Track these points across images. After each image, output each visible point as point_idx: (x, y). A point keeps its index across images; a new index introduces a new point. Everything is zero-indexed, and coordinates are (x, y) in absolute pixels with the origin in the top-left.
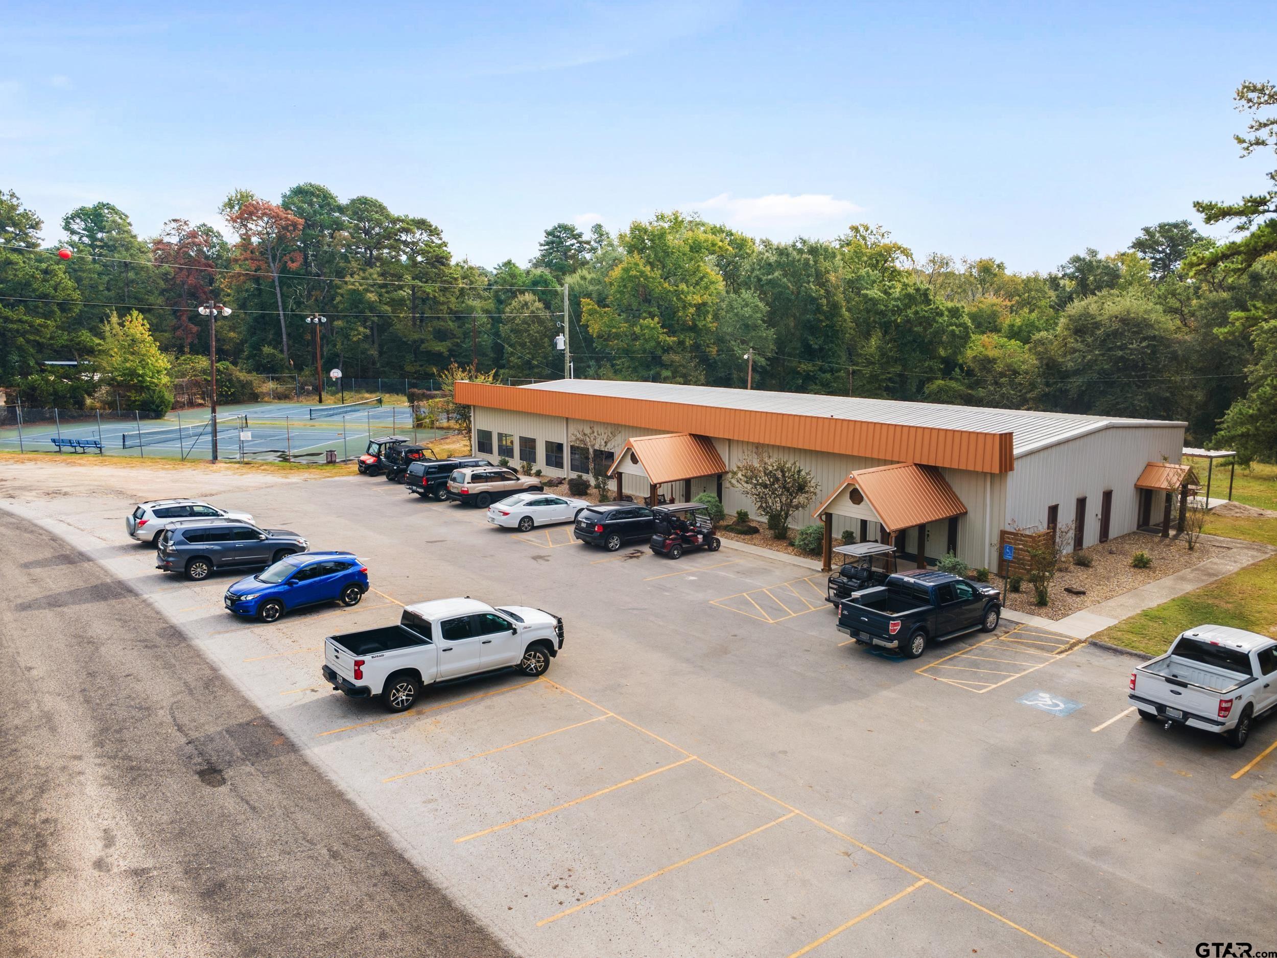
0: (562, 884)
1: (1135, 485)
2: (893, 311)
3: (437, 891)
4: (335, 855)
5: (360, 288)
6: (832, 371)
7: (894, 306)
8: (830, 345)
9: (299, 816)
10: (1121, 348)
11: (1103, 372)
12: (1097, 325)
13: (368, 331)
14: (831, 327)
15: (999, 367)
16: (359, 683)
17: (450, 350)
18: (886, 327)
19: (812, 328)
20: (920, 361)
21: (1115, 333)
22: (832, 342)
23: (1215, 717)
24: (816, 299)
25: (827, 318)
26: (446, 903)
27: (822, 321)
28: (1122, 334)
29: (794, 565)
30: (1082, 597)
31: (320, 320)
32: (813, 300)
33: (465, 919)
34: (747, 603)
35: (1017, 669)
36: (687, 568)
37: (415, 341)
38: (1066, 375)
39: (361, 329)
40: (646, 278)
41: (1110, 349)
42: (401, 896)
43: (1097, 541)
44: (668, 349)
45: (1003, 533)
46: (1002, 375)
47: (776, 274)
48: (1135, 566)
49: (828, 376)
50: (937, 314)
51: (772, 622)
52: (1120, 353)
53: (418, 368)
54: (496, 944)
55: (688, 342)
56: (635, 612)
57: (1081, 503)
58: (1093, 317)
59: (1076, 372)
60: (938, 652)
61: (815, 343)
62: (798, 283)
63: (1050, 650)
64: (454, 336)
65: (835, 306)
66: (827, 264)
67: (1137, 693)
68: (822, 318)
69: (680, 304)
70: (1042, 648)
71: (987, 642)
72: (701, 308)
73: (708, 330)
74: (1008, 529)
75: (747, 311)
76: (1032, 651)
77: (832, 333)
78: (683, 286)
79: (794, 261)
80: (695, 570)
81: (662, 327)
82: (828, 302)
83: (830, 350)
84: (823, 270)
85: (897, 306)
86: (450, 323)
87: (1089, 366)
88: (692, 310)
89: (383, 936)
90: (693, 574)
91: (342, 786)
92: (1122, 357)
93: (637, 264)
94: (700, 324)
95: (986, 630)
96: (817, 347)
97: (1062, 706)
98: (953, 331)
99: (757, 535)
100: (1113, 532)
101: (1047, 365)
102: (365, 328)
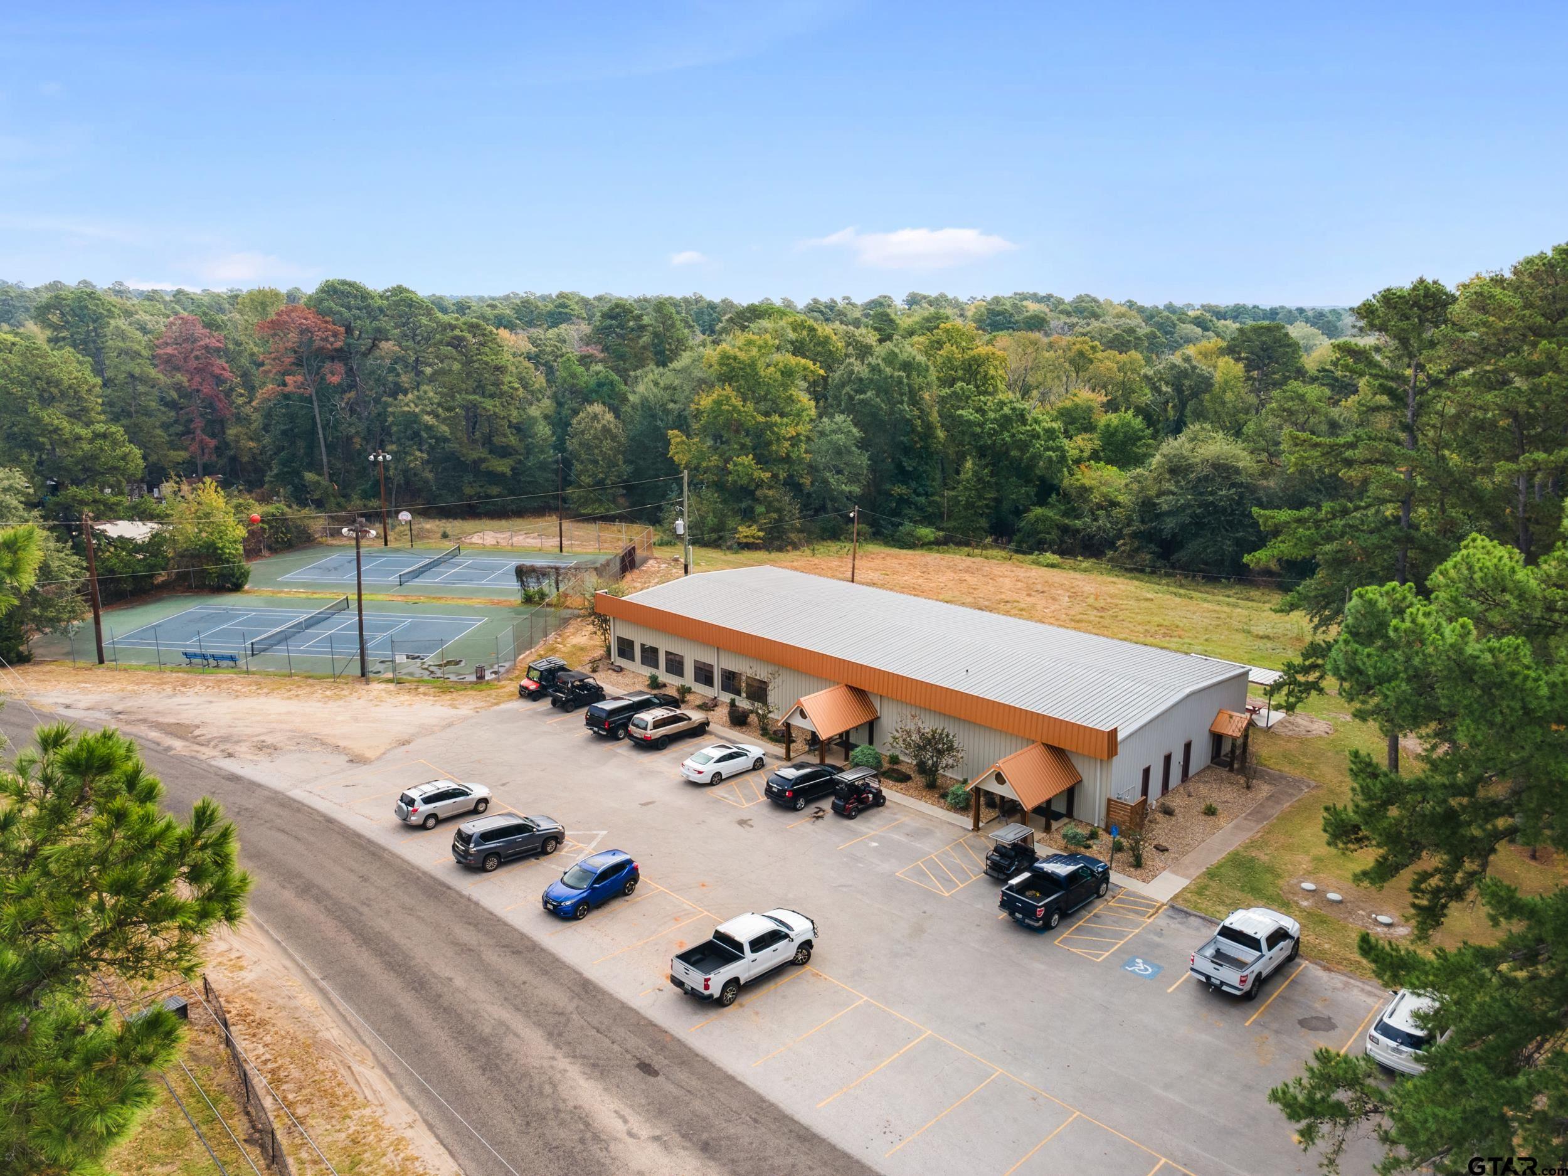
0: (887, 1130)
1: (1210, 731)
2: (989, 434)
3: (824, 1140)
4: (756, 1121)
5: (417, 410)
6: (926, 494)
7: (990, 429)
8: (925, 467)
9: (718, 1095)
10: (1212, 493)
11: (1194, 516)
12: (1190, 468)
13: (425, 456)
14: (926, 448)
15: (1095, 497)
16: (707, 993)
17: (513, 469)
18: (982, 453)
19: (907, 450)
20: (1017, 487)
21: (1206, 478)
22: (927, 464)
23: (1237, 985)
24: (910, 420)
25: (921, 439)
26: (833, 1148)
27: (916, 442)
28: (1213, 479)
29: (949, 823)
30: (1166, 853)
31: (384, 457)
32: (909, 422)
33: (846, 1156)
34: (923, 874)
35: (1120, 935)
36: (866, 830)
37: (475, 462)
38: (1159, 516)
39: (418, 454)
40: (739, 412)
41: (1201, 494)
42: (807, 1144)
43: (1179, 782)
44: (760, 484)
45: (1109, 801)
46: (1100, 507)
47: (869, 394)
48: (1205, 814)
49: (922, 499)
50: (1033, 436)
51: (947, 895)
52: (1211, 498)
53: (479, 489)
54: (869, 1169)
55: (782, 475)
56: (844, 889)
57: (1168, 759)
58: (1186, 459)
59: (1169, 513)
60: (1069, 921)
61: (909, 465)
62: (892, 403)
63: (1143, 914)
64: (517, 452)
65: (929, 427)
66: (921, 379)
67: (1195, 967)
68: (916, 439)
69: (773, 437)
70: (1137, 912)
71: (1099, 907)
72: (795, 441)
73: (800, 460)
74: (1114, 797)
75: (840, 438)
76: (1131, 916)
77: (926, 454)
78: (776, 418)
79: (886, 378)
80: (873, 833)
81: (757, 464)
82: (923, 421)
83: (925, 472)
84: (917, 387)
85: (993, 429)
86: (512, 438)
87: (1183, 508)
88: (787, 444)
89: (811, 1168)
90: (872, 839)
91: (730, 1072)
92: (1212, 503)
93: (728, 398)
94: (794, 456)
95: (1099, 896)
96: (910, 469)
97: (1150, 970)
98: (1050, 457)
99: (910, 783)
100: (1192, 770)
101: (1143, 502)
102: (421, 451)
